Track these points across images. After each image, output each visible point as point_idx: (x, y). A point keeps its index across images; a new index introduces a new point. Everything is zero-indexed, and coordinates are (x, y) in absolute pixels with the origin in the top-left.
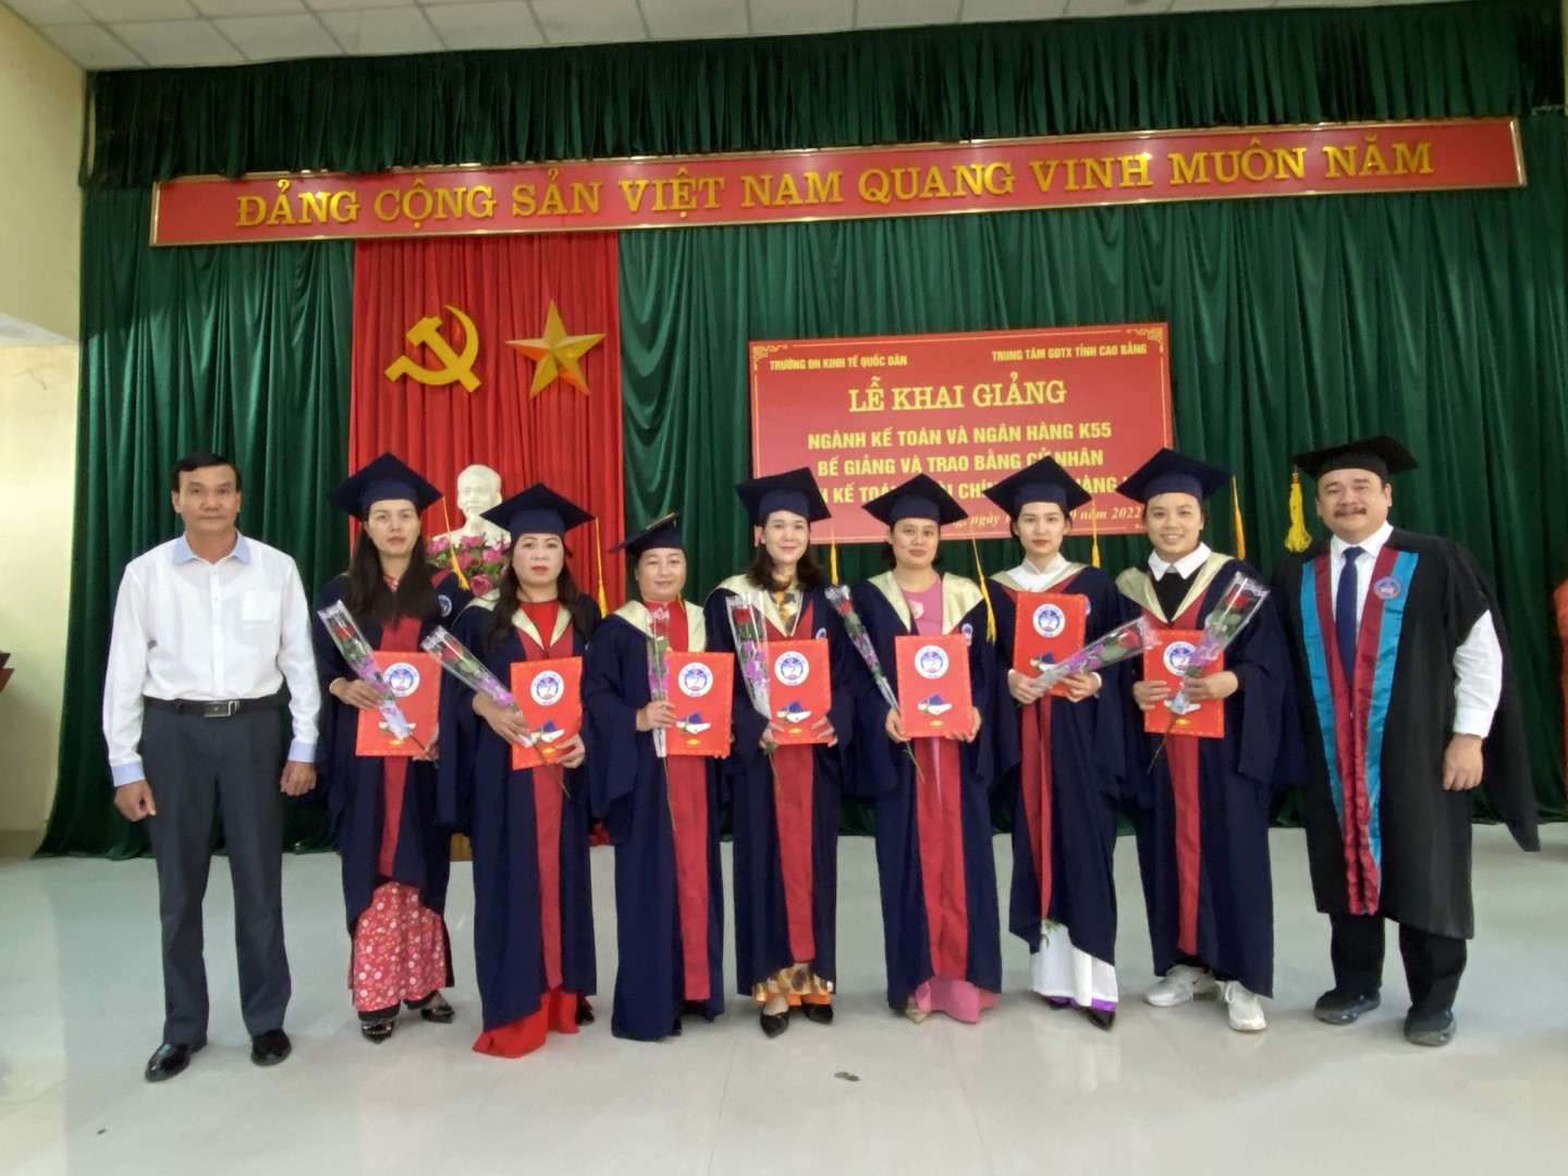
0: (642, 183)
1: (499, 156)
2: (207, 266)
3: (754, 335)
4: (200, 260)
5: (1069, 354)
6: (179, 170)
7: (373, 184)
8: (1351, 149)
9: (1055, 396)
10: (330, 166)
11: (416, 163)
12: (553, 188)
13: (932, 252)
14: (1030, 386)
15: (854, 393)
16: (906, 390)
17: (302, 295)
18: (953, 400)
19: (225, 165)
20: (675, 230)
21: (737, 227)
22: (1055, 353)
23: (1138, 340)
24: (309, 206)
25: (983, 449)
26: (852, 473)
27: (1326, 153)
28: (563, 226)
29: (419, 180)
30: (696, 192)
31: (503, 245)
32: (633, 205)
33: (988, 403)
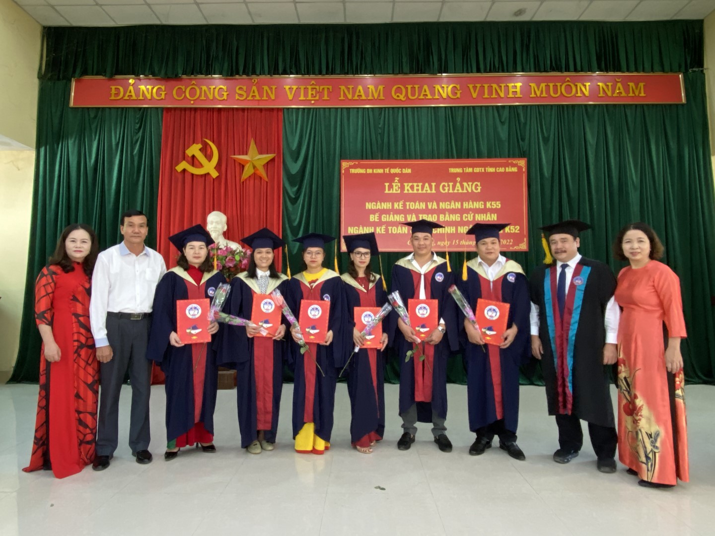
0: (295, 87)
1: (231, 72)
2: (95, 117)
3: (343, 157)
4: (92, 115)
5: (483, 171)
6: (85, 72)
7: (172, 83)
8: (610, 84)
9: (477, 189)
10: (154, 74)
11: (192, 74)
12: (254, 88)
13: (424, 123)
14: (465, 184)
15: (387, 184)
16: (410, 184)
17: (139, 131)
18: (431, 189)
19: (105, 72)
20: (309, 109)
21: (337, 109)
22: (477, 170)
23: (513, 165)
24: (143, 91)
25: (443, 211)
26: (385, 220)
27: (599, 85)
28: (258, 105)
29: (194, 82)
30: (319, 92)
31: (231, 113)
32: (290, 97)
33: (446, 191)
